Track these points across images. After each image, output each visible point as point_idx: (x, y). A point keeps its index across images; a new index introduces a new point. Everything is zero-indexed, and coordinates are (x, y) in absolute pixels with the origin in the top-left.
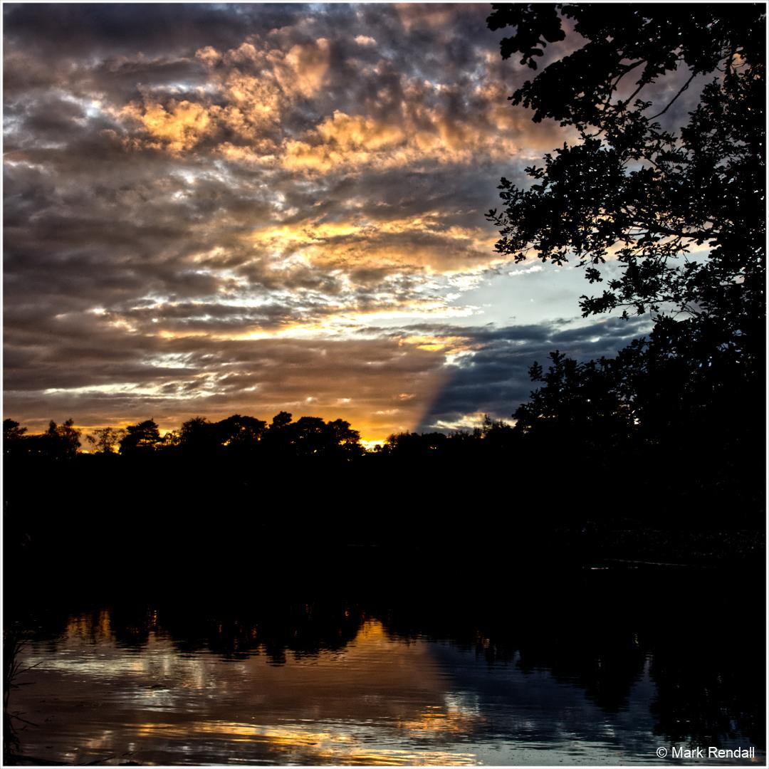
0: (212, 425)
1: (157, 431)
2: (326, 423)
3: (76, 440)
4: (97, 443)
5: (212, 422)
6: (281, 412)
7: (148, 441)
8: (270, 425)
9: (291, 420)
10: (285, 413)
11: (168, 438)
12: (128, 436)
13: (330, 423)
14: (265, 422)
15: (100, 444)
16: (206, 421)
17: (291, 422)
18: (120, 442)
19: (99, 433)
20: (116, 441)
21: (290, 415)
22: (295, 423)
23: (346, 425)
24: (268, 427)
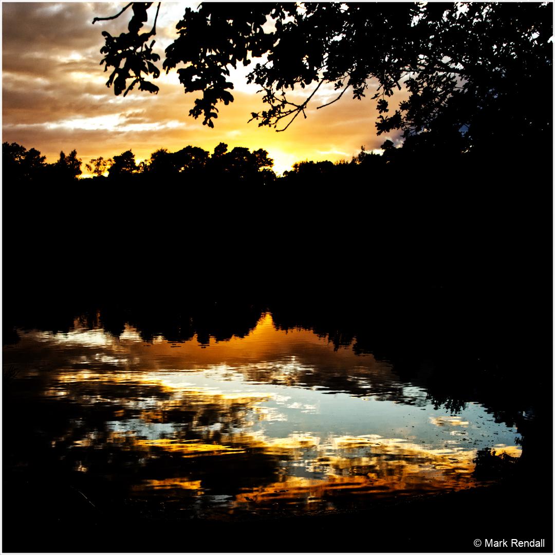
0: (171, 154)
1: (134, 160)
2: (251, 152)
3: (78, 168)
4: (93, 170)
5: (171, 152)
6: (221, 143)
7: (127, 169)
8: (212, 155)
9: (227, 150)
10: (223, 143)
11: (141, 166)
12: (114, 164)
13: (255, 152)
14: (209, 152)
15: (95, 172)
16: (168, 152)
17: (227, 152)
18: (108, 170)
19: (94, 162)
20: (106, 169)
21: (226, 146)
22: (229, 153)
23: (265, 153)
24: (210, 156)
